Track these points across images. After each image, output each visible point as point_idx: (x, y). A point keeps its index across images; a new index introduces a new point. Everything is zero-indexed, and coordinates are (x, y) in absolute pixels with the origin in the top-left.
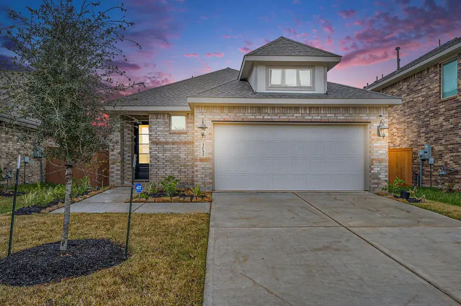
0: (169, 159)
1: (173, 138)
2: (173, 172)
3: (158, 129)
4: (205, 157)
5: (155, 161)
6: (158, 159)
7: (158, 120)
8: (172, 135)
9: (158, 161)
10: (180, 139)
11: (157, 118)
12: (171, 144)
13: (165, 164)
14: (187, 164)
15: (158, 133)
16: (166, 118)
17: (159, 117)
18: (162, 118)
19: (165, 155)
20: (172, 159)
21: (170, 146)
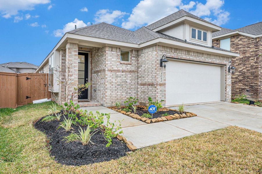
0: (120, 84)
1: (122, 67)
2: (122, 93)
3: (112, 59)
4: (162, 82)
5: (110, 85)
6: (112, 83)
7: (113, 52)
8: (121, 65)
9: (112, 85)
10: (127, 69)
11: (112, 51)
12: (121, 72)
13: (117, 87)
14: (131, 87)
15: (112, 63)
16: (118, 51)
17: (113, 50)
18: (115, 51)
19: (117, 80)
20: (122, 84)
21: (120, 73)
